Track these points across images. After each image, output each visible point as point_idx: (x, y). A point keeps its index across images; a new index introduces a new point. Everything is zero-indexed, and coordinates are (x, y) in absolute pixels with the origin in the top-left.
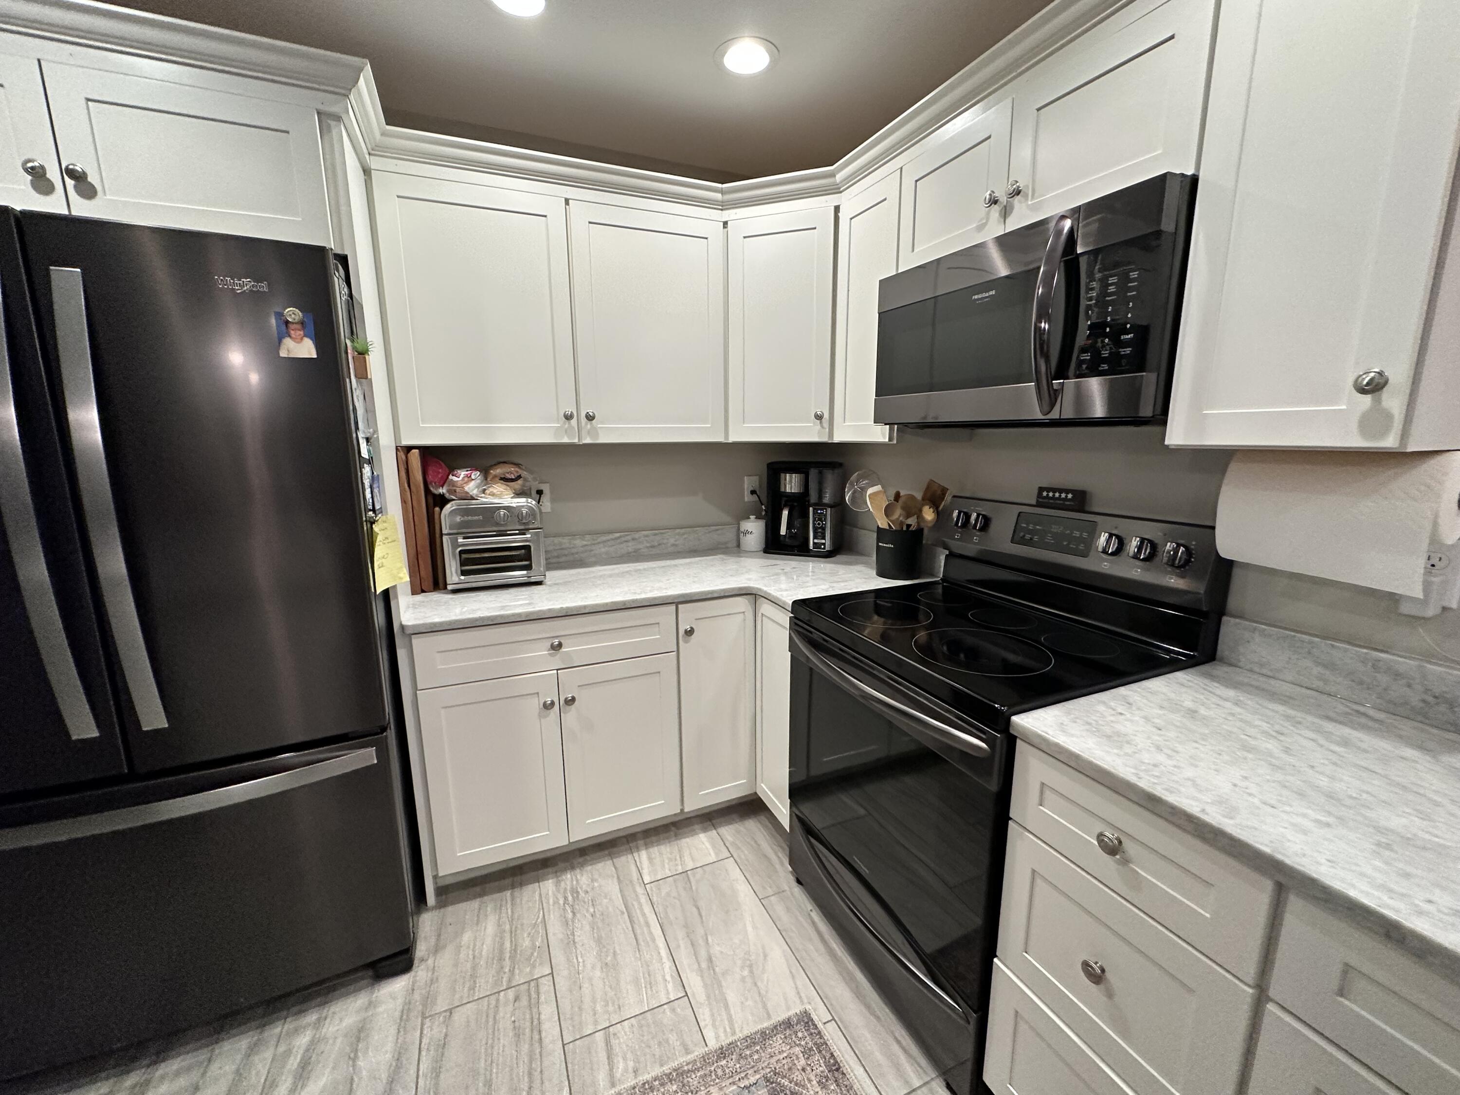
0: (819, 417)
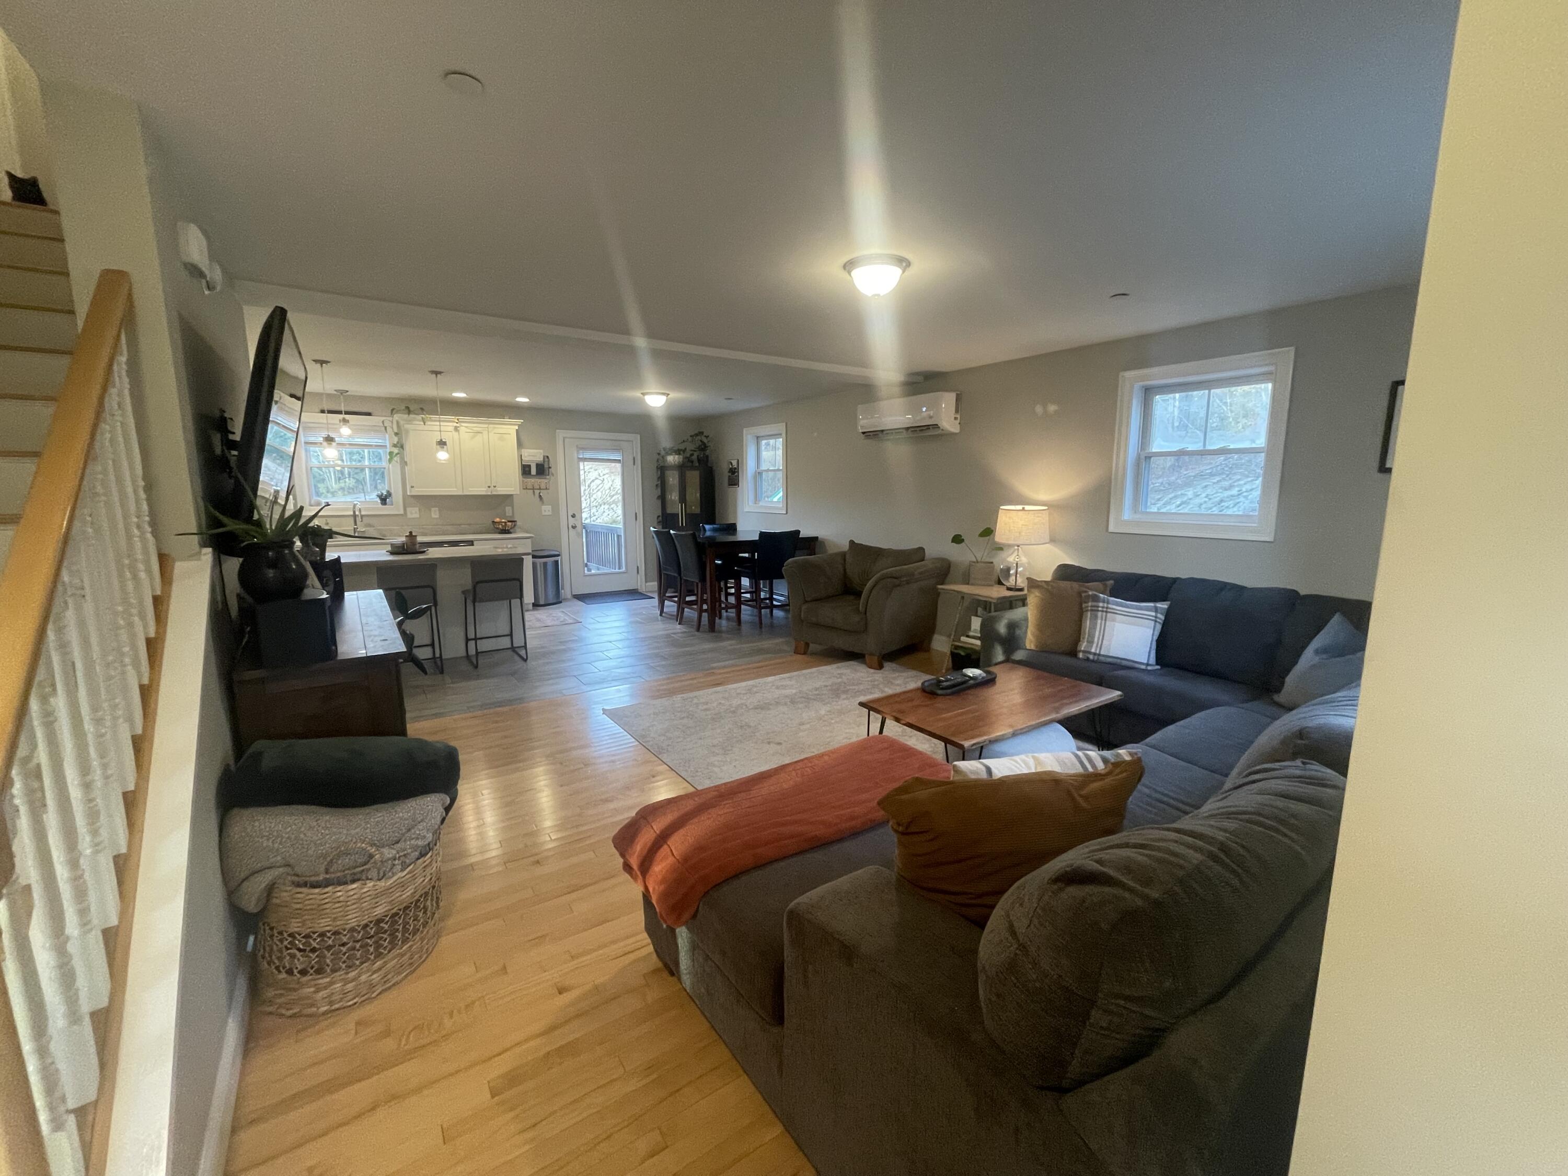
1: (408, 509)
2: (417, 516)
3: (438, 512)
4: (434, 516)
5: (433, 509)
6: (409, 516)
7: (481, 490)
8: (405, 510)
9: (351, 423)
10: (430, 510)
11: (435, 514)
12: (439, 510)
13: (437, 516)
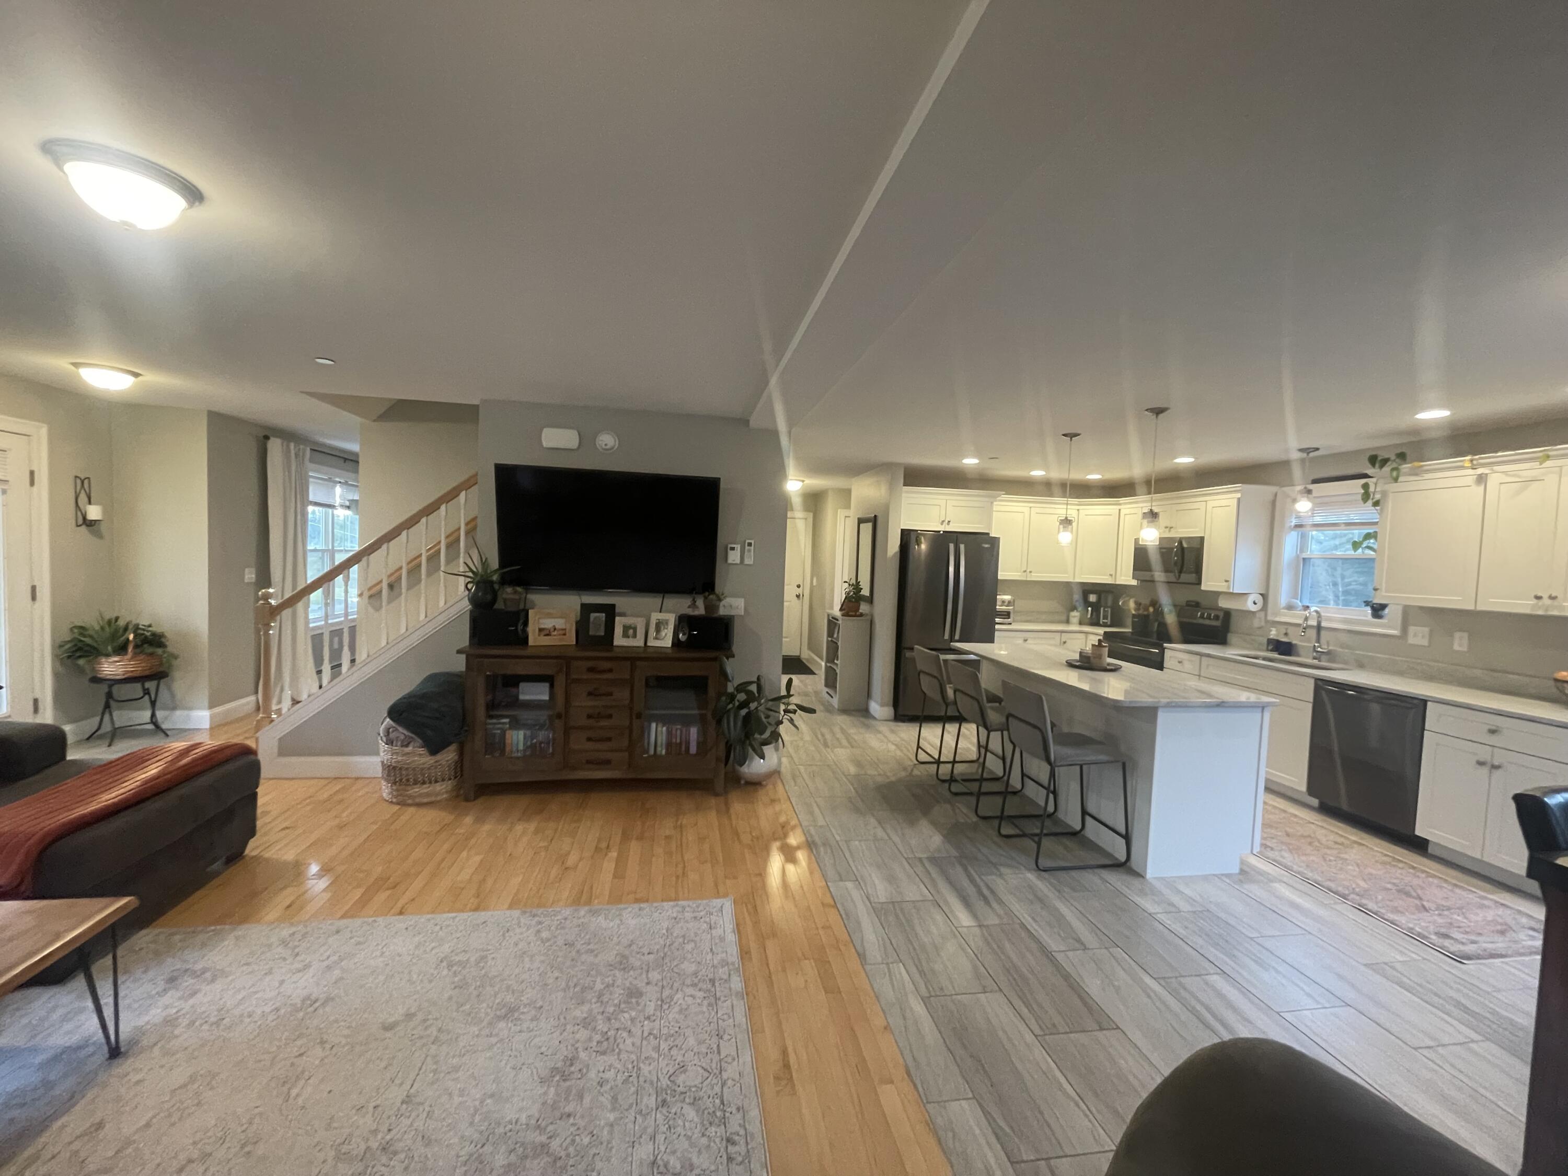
0: (1111, 575)
1: (1412, 629)
2: (1425, 642)
3: (1465, 642)
4: (1456, 647)
5: (1457, 635)
6: (1411, 640)
7: (1524, 605)
8: (1404, 630)
9: (1315, 494)
10: (1452, 636)
11: (1460, 643)
12: (1469, 639)
13: (1465, 648)
